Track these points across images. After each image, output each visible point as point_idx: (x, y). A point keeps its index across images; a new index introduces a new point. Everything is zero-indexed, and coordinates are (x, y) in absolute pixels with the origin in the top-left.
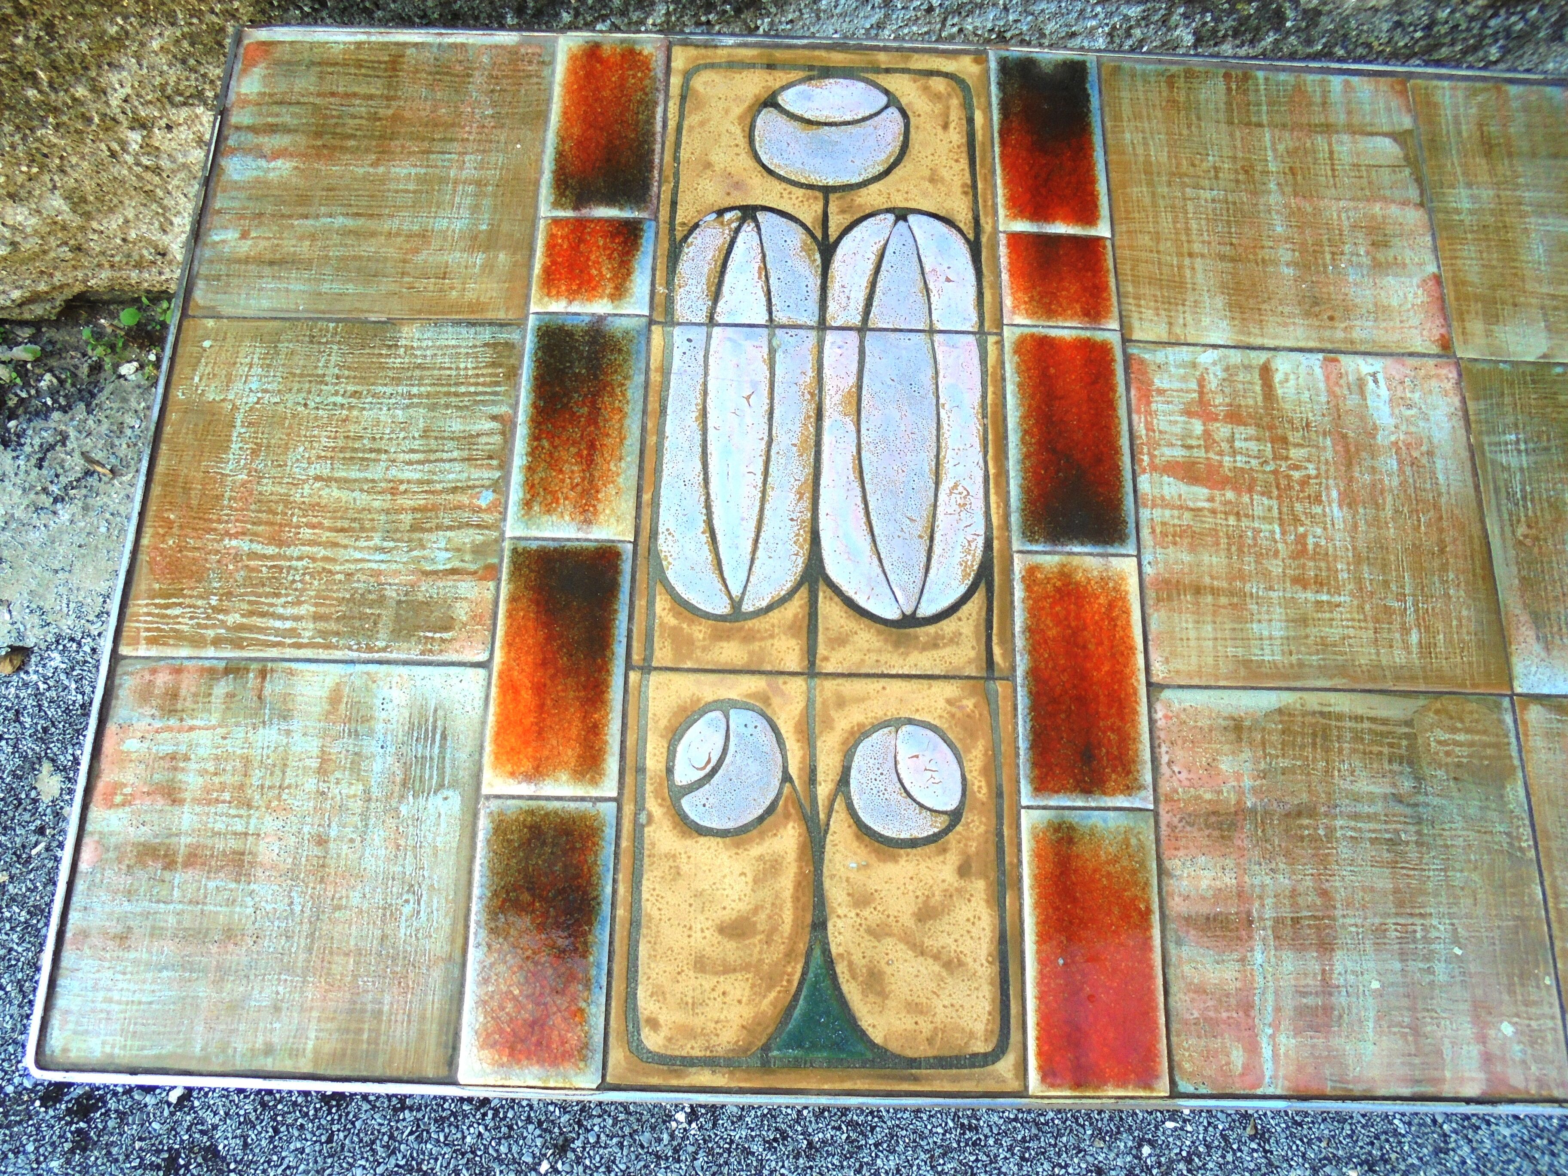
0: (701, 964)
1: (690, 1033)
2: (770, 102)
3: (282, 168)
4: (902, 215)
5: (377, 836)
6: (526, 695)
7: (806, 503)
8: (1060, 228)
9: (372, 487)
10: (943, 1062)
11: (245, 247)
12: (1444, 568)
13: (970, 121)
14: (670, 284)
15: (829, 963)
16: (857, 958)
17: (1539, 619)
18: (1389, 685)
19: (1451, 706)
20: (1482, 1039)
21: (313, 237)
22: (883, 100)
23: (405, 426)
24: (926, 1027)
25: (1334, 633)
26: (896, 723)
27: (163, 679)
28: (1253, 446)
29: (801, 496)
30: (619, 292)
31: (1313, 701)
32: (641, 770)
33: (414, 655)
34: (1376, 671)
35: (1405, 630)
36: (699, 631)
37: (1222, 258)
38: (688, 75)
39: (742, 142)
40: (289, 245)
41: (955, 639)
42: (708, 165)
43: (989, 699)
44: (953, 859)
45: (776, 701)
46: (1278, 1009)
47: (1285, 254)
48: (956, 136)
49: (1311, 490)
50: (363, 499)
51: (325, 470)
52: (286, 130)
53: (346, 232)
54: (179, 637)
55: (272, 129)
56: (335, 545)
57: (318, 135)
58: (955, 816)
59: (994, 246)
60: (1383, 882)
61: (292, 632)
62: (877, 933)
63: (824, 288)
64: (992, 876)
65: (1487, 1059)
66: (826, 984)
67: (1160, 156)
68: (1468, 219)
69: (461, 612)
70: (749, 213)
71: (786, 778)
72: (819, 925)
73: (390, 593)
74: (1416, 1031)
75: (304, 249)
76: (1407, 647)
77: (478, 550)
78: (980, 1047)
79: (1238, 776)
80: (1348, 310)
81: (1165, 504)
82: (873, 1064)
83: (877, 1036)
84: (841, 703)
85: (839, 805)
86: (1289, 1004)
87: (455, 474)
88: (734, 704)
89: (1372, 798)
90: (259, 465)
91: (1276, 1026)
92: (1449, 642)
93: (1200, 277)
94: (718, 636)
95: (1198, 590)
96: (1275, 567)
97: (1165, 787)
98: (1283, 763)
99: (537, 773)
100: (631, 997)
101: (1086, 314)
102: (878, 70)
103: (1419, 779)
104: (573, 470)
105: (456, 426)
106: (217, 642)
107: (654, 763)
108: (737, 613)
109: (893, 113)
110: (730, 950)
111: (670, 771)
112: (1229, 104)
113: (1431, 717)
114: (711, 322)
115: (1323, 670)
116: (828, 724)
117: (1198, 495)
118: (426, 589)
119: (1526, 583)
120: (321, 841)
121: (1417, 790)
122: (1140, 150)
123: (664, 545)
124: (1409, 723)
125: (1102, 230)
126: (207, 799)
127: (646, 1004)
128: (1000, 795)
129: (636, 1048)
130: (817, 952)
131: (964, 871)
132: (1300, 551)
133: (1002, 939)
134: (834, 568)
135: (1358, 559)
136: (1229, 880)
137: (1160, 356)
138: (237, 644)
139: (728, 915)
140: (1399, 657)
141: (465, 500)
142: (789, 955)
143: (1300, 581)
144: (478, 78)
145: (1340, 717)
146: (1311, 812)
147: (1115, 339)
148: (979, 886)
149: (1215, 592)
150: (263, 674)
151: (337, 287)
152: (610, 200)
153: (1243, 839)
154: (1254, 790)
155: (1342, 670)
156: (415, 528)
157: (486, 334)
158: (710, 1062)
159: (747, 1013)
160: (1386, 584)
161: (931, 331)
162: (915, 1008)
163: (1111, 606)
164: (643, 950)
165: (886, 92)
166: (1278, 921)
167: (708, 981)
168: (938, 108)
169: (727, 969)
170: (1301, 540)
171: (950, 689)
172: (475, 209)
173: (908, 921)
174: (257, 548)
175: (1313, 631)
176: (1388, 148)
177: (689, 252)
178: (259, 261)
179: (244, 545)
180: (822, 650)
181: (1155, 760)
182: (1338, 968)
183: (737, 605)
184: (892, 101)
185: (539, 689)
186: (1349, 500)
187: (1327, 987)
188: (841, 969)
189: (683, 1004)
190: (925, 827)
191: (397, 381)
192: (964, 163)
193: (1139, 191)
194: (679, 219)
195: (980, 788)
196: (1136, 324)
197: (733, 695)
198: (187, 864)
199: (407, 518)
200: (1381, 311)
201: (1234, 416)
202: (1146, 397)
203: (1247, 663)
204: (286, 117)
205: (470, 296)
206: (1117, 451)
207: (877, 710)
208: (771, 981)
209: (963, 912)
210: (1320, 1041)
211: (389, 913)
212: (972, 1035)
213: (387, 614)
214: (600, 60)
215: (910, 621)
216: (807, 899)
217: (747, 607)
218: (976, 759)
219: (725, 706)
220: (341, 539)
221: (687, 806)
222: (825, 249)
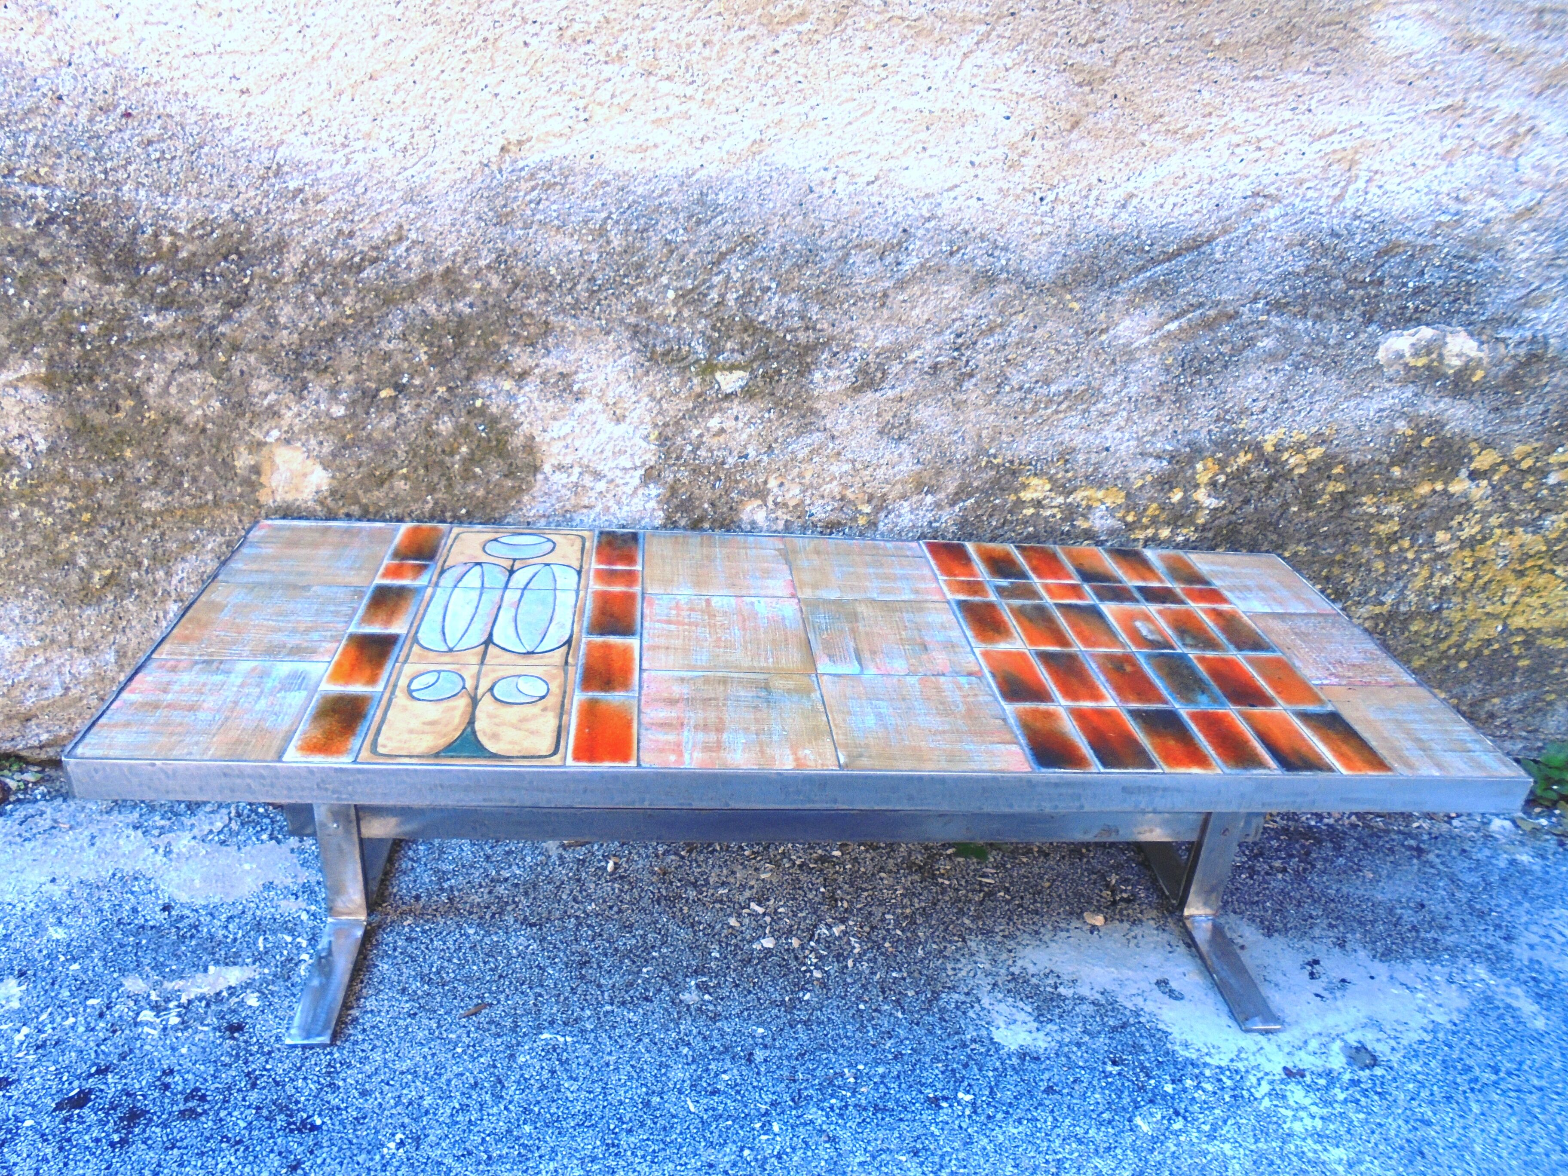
0: (411, 732)
1: (402, 749)
2: (496, 540)
4: (547, 565)
5: (263, 701)
6: (346, 668)
7: (489, 626)
8: (619, 567)
9: (288, 622)
10: (526, 757)
12: (787, 643)
13: (584, 545)
14: (439, 578)
15: (474, 732)
16: (488, 731)
17: (829, 655)
18: (757, 671)
19: (787, 675)
21: (277, 566)
22: (544, 540)
23: (308, 608)
24: (517, 748)
25: (731, 659)
26: (519, 676)
27: (171, 663)
28: (699, 616)
29: (485, 625)
30: (415, 579)
31: (719, 674)
32: (396, 683)
33: (295, 659)
34: (751, 668)
35: (766, 659)
36: (432, 654)
37: (692, 575)
38: (459, 534)
39: (480, 548)
40: (265, 567)
41: (551, 657)
42: (463, 553)
43: (566, 673)
44: (539, 707)
45: (463, 670)
46: (694, 746)
47: (721, 575)
48: (576, 548)
49: (725, 627)
50: (283, 624)
51: (267, 617)
54: (182, 654)
56: (266, 634)
57: (288, 544)
58: (543, 697)
59: (588, 571)
60: (749, 716)
61: (240, 654)
62: (498, 724)
63: (508, 580)
64: (558, 711)
65: (797, 761)
66: (472, 738)
67: (668, 554)
68: (806, 567)
69: (321, 649)
70: (479, 564)
71: (464, 688)
72: (471, 723)
73: (289, 645)
74: (762, 751)
75: (273, 569)
76: (767, 662)
77: (334, 636)
78: (542, 754)
79: (680, 690)
80: (748, 587)
81: (655, 628)
82: (490, 757)
83: (493, 751)
84: (494, 671)
85: (488, 694)
86: (699, 746)
87: (328, 619)
88: (443, 671)
89: (746, 696)
90: (235, 616)
91: (693, 750)
92: (787, 661)
93: (681, 580)
94: (440, 656)
95: (668, 648)
96: (706, 644)
97: (644, 692)
98: (703, 688)
99: (345, 685)
100: (375, 739)
101: (626, 586)
102: (544, 533)
103: (769, 692)
104: (383, 617)
105: (332, 609)
106: (201, 655)
107: (403, 683)
108: (450, 650)
109: (548, 543)
110: (427, 728)
111: (410, 685)
112: (702, 543)
113: (776, 678)
114: (455, 587)
115: (727, 667)
116: (487, 676)
117: (672, 627)
118: (306, 645)
119: (825, 648)
120: (235, 702)
121: (768, 695)
122: (659, 552)
123: (420, 635)
124: (765, 680)
125: (638, 568)
126: (182, 692)
127: (381, 740)
128: (565, 692)
129: (375, 752)
130: (469, 729)
131: (544, 710)
132: (718, 640)
133: (560, 727)
134: (498, 641)
135: (745, 642)
136: (673, 715)
137: (659, 596)
138: (211, 656)
139: (428, 720)
140: (763, 665)
141: (331, 625)
142: (455, 730)
143: (717, 647)
144: (364, 533)
145: (732, 678)
146: (715, 699)
147: (638, 592)
148: (551, 714)
149: (676, 649)
150: (221, 663)
151: (285, 577)
152: (416, 560)
153: (681, 705)
154: (688, 694)
155: (735, 667)
156: (305, 631)
157: (351, 588)
158: (411, 756)
159: (431, 744)
160: (758, 648)
161: (555, 590)
162: (514, 743)
163: (624, 650)
164: (384, 728)
165: (546, 538)
166: (696, 725)
167: (413, 736)
168: (569, 542)
169: (424, 733)
170: (719, 638)
171: (545, 668)
172: (354, 561)
173: (514, 722)
174: (228, 634)
175: (721, 658)
176: (772, 552)
177: (449, 572)
179: (222, 633)
180: (488, 659)
181: (640, 686)
182: (725, 737)
184: (549, 540)
185: (353, 666)
186: (743, 629)
187: (719, 742)
188: (480, 734)
189: (400, 742)
190: (526, 699)
191: (307, 598)
192: (579, 554)
193: (656, 561)
194: (446, 565)
195: (556, 690)
196: (649, 589)
197: (444, 669)
198: (165, 708)
199: (302, 629)
200: (764, 587)
201: (691, 610)
202: (651, 605)
203: (689, 665)
205: (347, 580)
206: (634, 616)
207: (511, 673)
208: (445, 736)
209: (541, 720)
210: (713, 754)
211: (263, 720)
212: (540, 750)
213: (286, 650)
214: (420, 530)
215: (531, 653)
216: (468, 717)
217: (456, 649)
218: (555, 684)
219: (439, 672)
220: (271, 633)
221: (415, 694)
222: (512, 572)
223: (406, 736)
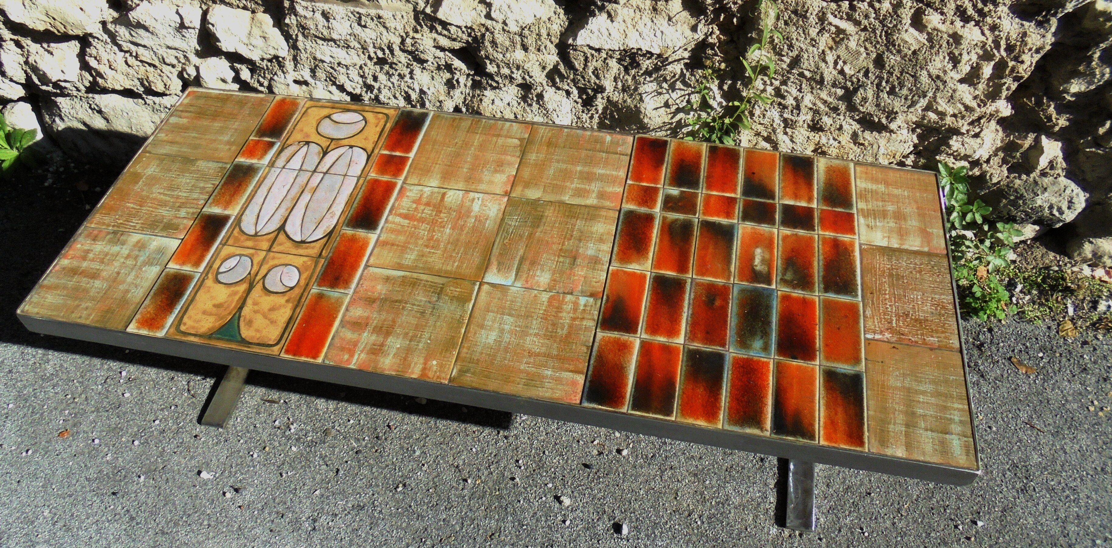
0: (204, 312)
1: (193, 328)
2: (329, 117)
3: (185, 121)
4: (351, 147)
5: (134, 273)
6: (189, 246)
7: (288, 212)
8: (398, 154)
9: (172, 196)
10: (259, 344)
11: (166, 138)
12: (475, 248)
13: (385, 125)
14: (277, 158)
15: (239, 317)
16: (248, 317)
17: (499, 264)
18: (442, 274)
19: (459, 281)
20: (425, 364)
21: (185, 138)
22: (362, 118)
23: (188, 184)
24: (258, 335)
25: (430, 260)
26: (286, 265)
27: (95, 232)
28: (429, 212)
29: (287, 210)
30: (261, 157)
31: (415, 275)
32: (211, 267)
33: (164, 235)
34: (440, 270)
35: (454, 262)
36: (243, 238)
37: (446, 165)
38: (308, 108)
39: (315, 126)
40: (178, 139)
41: (313, 248)
42: (302, 131)
43: (316, 263)
44: (286, 298)
45: (255, 256)
46: (365, 348)
47: (467, 166)
48: (379, 129)
49: (442, 225)
50: (168, 198)
51: (162, 191)
52: (190, 112)
53: (194, 137)
54: (104, 224)
55: (187, 111)
56: (156, 208)
57: (199, 113)
58: (292, 288)
59: (375, 157)
60: (414, 321)
61: (135, 226)
62: (256, 312)
63: (319, 163)
64: (296, 303)
65: (424, 369)
66: (236, 322)
67: (440, 138)
68: (532, 161)
69: (181, 227)
70: (307, 143)
71: (249, 273)
72: (241, 308)
73: (165, 220)
74: (405, 359)
75: (182, 140)
76: (453, 266)
77: (193, 213)
78: (271, 343)
79: (381, 290)
80: (480, 181)
81: (394, 223)
82: (239, 342)
83: (243, 336)
84: (273, 258)
85: (262, 281)
86: (368, 347)
87: (195, 196)
88: (244, 255)
89: (421, 301)
90: (145, 188)
91: (362, 351)
92: (467, 267)
93: (436, 170)
94: (247, 240)
95: (393, 245)
96: (420, 242)
97: (358, 289)
98: (397, 289)
99: (183, 263)
100: (182, 317)
101: (393, 175)
102: (364, 111)
103: (439, 298)
104: (227, 197)
105: (202, 185)
106: (114, 226)
107: (216, 266)
108: (256, 235)
109: (364, 122)
110: (214, 310)
111: (219, 268)
112: (470, 128)
113: (451, 283)
114: (284, 167)
115: (423, 268)
116: (267, 263)
117: (406, 222)
118: (176, 221)
119: (501, 254)
120: (118, 273)
121: (437, 301)
122: (434, 137)
123: (243, 218)
124: (443, 284)
125: (411, 155)
126: (93, 260)
127: (185, 319)
128: (307, 285)
129: (178, 328)
130: (237, 314)
131: (287, 301)
132: (431, 239)
133: (291, 318)
134: (288, 228)
135: (448, 243)
136: (366, 314)
137: (412, 187)
138: (118, 227)
139: (216, 302)
140: (449, 268)
141: (195, 202)
142: (229, 314)
143: (427, 246)
144: (250, 104)
145: (421, 280)
146: (400, 301)
147: (400, 183)
148: (290, 305)
149: (398, 246)
150: (122, 235)
151: (185, 150)
152: (269, 137)
153: (376, 305)
154: (385, 294)
155: (429, 269)
156: (179, 207)
157: (220, 165)
158: (195, 335)
159: (211, 325)
160: (454, 250)
161: (345, 175)
162: (257, 331)
163: (363, 244)
164: (192, 306)
165: (364, 117)
166: (376, 327)
167: (204, 317)
168: (377, 121)
169: (211, 314)
170: (433, 236)
171: (305, 259)
172: (231, 135)
173: (266, 310)
174: (135, 206)
175: (424, 259)
176: (517, 142)
177: (286, 151)
178: (168, 142)
179: (132, 205)
180: (274, 246)
181: (358, 284)
182: (389, 340)
183: (256, 233)
184: (365, 119)
185: (193, 245)
186: (453, 228)
187: (382, 345)
188: (242, 319)
189: (195, 321)
190: (281, 289)
191: (191, 173)
192: (377, 136)
193: (429, 147)
194: (288, 142)
195: (303, 283)
196: (409, 179)
197: (244, 253)
198: (80, 274)
199: (178, 204)
200: (491, 182)
201: (428, 204)
202: (402, 197)
203: (399, 264)
204: (192, 109)
205: (221, 155)
206: (385, 208)
207: (282, 261)
208: (222, 318)
209: (283, 310)
210: (373, 357)
211: (127, 291)
212: (270, 339)
213: (162, 225)
214: (285, 103)
215: (303, 242)
216: (241, 302)
217: (259, 234)
218: (305, 276)
219: (241, 255)
220: (159, 207)
221: (221, 277)
222: (325, 153)
223: (200, 316)
